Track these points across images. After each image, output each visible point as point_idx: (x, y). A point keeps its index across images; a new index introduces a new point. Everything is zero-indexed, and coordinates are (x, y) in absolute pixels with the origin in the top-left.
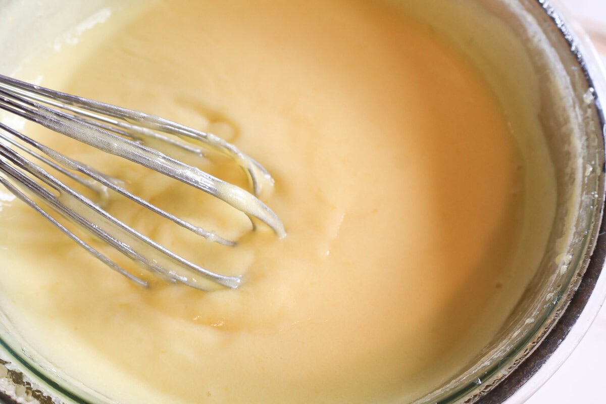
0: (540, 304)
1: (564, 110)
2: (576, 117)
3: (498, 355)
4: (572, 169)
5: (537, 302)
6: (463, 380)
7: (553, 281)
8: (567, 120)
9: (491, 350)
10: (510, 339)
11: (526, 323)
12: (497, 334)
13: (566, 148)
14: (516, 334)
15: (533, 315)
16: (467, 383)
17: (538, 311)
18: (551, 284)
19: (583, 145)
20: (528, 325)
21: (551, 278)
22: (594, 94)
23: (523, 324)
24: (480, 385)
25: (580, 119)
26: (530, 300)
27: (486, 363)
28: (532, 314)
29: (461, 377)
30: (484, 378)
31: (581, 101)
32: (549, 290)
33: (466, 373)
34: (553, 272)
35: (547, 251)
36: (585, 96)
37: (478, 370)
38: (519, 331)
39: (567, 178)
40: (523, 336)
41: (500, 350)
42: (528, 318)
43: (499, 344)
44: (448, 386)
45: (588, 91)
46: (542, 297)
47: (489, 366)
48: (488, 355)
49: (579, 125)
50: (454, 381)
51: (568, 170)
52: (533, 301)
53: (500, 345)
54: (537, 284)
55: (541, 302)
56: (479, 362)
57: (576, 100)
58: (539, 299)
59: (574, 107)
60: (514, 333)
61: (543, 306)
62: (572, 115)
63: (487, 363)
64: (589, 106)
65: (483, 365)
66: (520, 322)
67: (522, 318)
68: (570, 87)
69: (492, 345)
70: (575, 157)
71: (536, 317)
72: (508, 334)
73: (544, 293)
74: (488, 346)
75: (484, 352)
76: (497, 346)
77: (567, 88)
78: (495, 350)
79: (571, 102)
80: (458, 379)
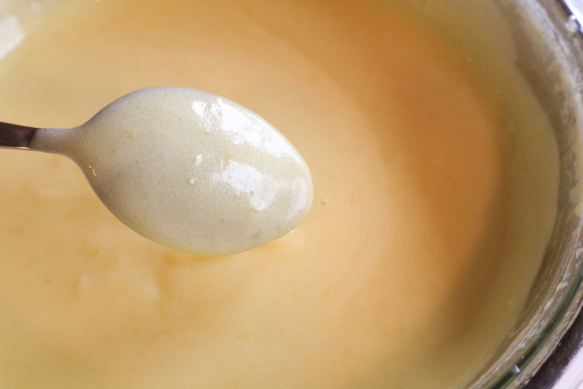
0: (570, 264)
1: (546, 47)
2: (562, 50)
3: (533, 334)
4: (569, 109)
5: (564, 264)
6: (494, 372)
7: (578, 236)
8: (551, 57)
9: (520, 331)
10: (541, 313)
11: (557, 290)
12: (522, 313)
13: (557, 88)
14: (549, 304)
15: (564, 278)
16: (500, 375)
17: (569, 272)
18: (577, 239)
19: (577, 78)
20: (560, 291)
21: (574, 233)
22: (577, 22)
23: (554, 291)
24: (518, 374)
25: (567, 51)
26: (554, 265)
27: (520, 345)
28: (562, 278)
29: (491, 369)
30: (521, 363)
31: (565, 32)
32: (576, 246)
33: (496, 364)
34: (575, 227)
35: (560, 207)
36: (567, 25)
37: (512, 357)
38: (552, 300)
39: (565, 121)
40: (558, 304)
41: (533, 327)
42: (559, 282)
43: (529, 322)
44: (477, 383)
45: (570, 20)
46: (568, 256)
47: (525, 347)
48: (519, 336)
49: (568, 58)
50: (483, 377)
51: (565, 111)
52: (558, 264)
53: (531, 322)
54: (559, 244)
55: (570, 262)
56: (510, 349)
57: (558, 32)
58: (566, 260)
59: (557, 40)
60: (546, 304)
61: (575, 265)
62: (556, 49)
63: (522, 345)
64: (575, 35)
65: (516, 349)
66: (549, 291)
67: (550, 286)
68: (548, 19)
69: (520, 325)
70: (570, 94)
71: (568, 280)
72: (537, 309)
73: (570, 252)
74: (515, 328)
75: (511, 336)
76: (527, 325)
77: (545, 21)
78: (527, 329)
79: (552, 36)
80: (488, 373)
